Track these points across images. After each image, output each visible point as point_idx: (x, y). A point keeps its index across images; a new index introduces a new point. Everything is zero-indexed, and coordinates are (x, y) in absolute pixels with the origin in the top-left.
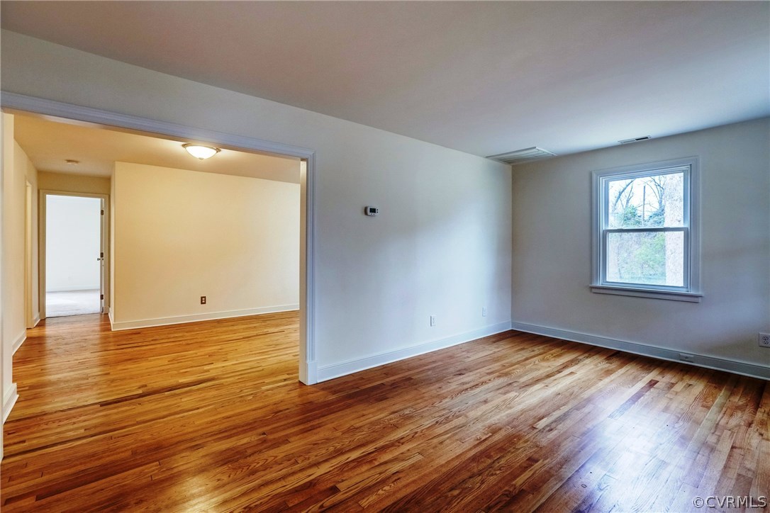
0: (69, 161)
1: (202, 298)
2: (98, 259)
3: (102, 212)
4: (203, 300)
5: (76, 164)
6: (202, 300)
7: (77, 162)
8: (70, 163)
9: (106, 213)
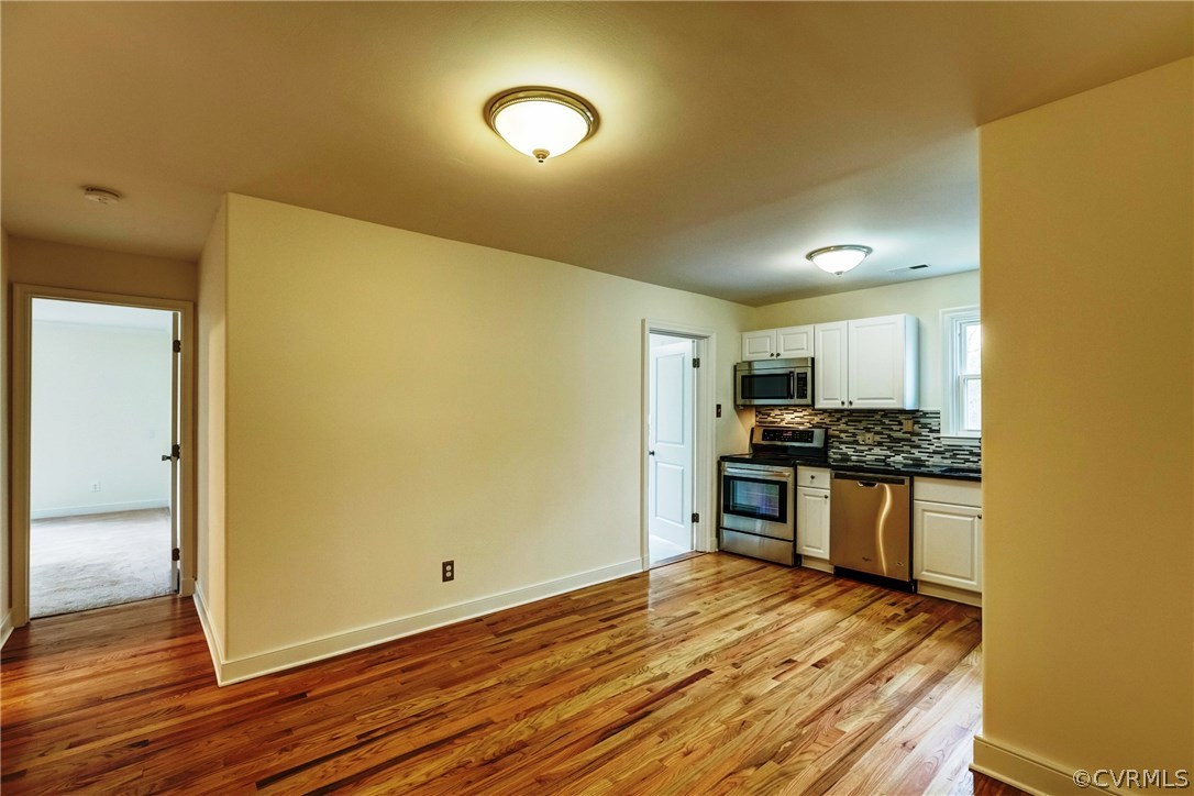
0: (91, 189)
1: (445, 565)
2: (164, 458)
3: (176, 346)
4: (448, 571)
5: (112, 201)
6: (445, 572)
7: (116, 194)
8: (93, 198)
9: (186, 346)
